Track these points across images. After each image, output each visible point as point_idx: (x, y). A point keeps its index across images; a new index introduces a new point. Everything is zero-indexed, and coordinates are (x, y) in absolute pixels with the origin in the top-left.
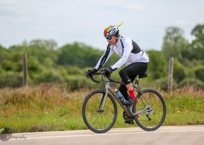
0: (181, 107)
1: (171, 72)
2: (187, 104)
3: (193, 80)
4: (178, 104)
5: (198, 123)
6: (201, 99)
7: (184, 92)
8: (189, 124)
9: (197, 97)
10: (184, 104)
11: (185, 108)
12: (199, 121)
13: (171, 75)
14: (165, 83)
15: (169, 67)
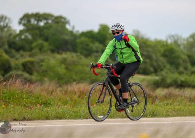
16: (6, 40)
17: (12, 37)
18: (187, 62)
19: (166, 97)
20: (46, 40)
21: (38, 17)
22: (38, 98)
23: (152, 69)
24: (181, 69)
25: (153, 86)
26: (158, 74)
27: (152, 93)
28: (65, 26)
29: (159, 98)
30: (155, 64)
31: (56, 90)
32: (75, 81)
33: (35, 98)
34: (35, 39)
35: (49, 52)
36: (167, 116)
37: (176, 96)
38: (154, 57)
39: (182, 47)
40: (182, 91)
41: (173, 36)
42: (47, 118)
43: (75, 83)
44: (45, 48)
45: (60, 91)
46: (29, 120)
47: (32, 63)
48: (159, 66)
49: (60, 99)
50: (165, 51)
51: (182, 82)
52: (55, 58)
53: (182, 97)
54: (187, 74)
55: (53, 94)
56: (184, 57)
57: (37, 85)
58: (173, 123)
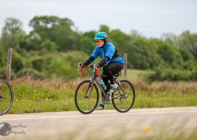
0: (19, 96)
1: (9, 62)
2: (25, 93)
3: (30, 70)
4: (16, 93)
5: (34, 111)
6: (38, 88)
7: (22, 82)
8: (26, 112)
9: (34, 86)
10: (22, 93)
11: (23, 97)
12: (36, 109)
13: (10, 65)
14: (3, 73)
15: (8, 58)
16: (17, 41)
17: (23, 38)
18: (179, 58)
19: (161, 90)
20: (53, 40)
21: (46, 19)
22: (47, 92)
23: (148, 65)
24: (175, 64)
25: (149, 80)
26: (154, 68)
27: (148, 86)
28: (69, 28)
29: (154, 90)
30: (151, 60)
31: (62, 85)
32: (79, 76)
33: (44, 93)
34: (43, 39)
35: (56, 51)
36: (162, 107)
37: (170, 89)
38: (150, 54)
39: (175, 44)
40: (175, 84)
41: (167, 35)
42: (55, 110)
43: (79, 78)
44: (53, 48)
45: (66, 86)
46: (39, 112)
47: (41, 61)
48: (154, 62)
49: (66, 93)
50: (160, 48)
51: (176, 76)
52: (61, 56)
53: (175, 89)
54: (180, 68)
55: (60, 88)
56: (177, 53)
57: (46, 81)
58: (167, 113)
